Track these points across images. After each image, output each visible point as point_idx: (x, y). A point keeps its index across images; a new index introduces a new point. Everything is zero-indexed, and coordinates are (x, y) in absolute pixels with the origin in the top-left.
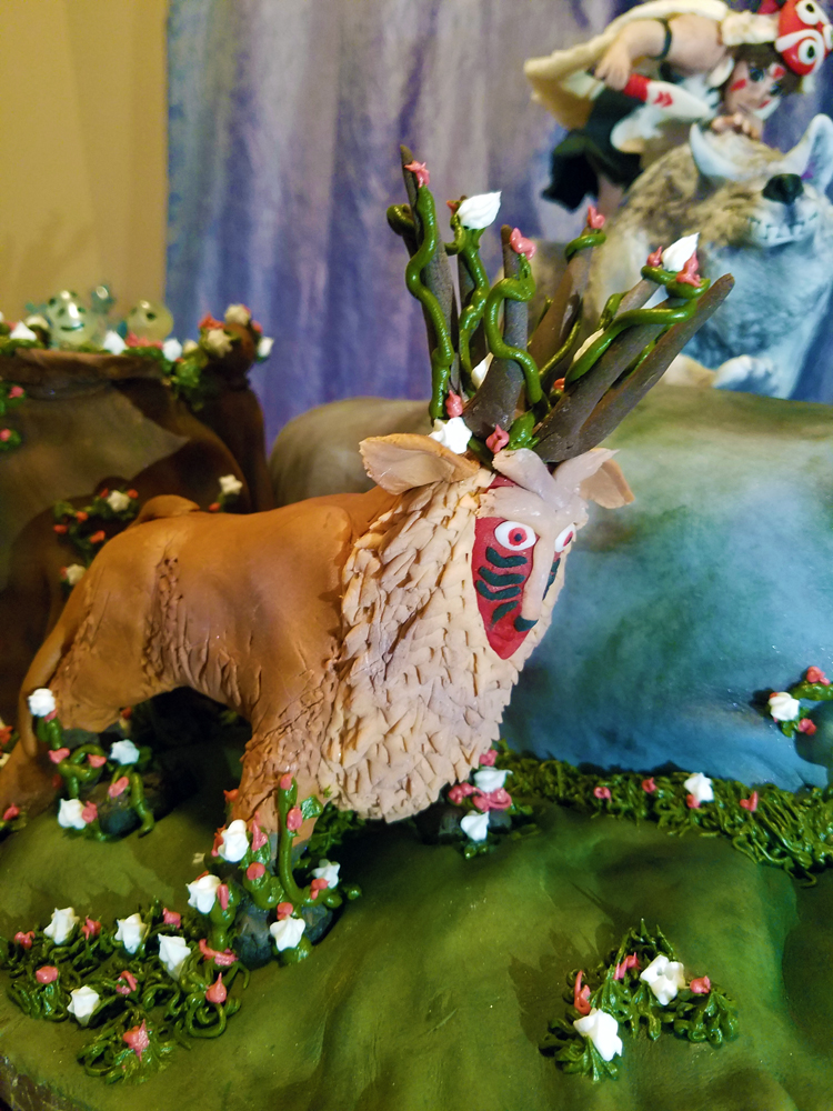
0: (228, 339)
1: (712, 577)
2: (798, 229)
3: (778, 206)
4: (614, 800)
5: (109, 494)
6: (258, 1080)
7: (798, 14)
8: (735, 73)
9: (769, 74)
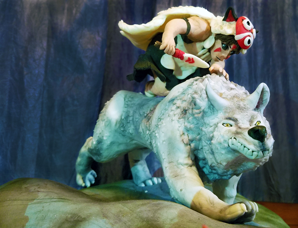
2: (266, 152)
7: (244, 26)
8: (216, 44)
9: (231, 48)
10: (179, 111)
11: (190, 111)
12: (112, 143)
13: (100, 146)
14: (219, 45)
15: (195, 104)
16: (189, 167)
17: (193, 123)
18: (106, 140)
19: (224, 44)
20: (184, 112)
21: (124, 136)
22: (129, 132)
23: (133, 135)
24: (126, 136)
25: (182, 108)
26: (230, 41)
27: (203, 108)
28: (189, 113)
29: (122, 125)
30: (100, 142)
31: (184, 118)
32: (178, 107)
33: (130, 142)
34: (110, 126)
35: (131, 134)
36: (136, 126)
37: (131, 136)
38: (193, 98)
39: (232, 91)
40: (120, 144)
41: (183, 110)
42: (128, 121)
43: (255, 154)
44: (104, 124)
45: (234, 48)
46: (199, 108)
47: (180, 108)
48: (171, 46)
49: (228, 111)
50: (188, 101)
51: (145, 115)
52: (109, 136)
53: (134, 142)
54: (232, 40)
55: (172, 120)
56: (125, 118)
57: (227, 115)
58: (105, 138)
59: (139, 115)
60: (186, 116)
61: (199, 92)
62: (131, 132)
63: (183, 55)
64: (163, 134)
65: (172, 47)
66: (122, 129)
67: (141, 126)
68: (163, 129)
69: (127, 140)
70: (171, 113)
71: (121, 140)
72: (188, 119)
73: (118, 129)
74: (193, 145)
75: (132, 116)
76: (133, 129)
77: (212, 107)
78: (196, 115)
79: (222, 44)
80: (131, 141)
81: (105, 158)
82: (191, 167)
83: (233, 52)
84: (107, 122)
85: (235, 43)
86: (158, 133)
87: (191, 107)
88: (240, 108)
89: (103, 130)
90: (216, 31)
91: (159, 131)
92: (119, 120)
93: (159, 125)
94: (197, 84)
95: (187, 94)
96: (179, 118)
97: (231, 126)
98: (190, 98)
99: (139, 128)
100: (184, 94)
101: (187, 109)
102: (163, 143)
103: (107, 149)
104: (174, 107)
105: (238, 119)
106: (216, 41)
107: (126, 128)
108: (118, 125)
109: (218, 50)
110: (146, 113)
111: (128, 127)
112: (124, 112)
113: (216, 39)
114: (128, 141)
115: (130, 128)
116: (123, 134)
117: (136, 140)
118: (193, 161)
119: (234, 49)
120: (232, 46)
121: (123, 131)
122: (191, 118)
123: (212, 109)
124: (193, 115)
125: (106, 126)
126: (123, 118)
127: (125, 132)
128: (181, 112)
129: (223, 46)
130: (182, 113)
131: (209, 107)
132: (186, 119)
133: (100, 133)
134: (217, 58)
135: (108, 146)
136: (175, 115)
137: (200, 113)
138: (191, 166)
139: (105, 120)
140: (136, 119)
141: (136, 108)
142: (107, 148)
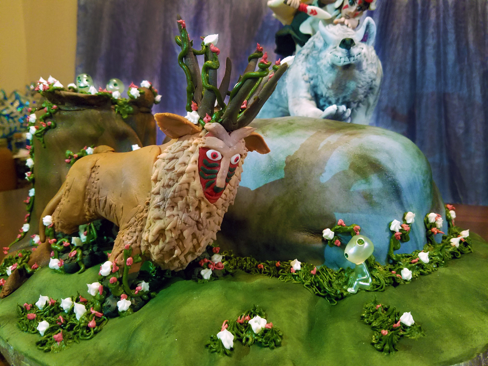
0: (138, 92)
1: (305, 185)
2: (352, 59)
3: (344, 50)
4: (264, 270)
5: (87, 148)
6: (100, 354)
14: (347, 2)
32: (303, 55)
43: (343, 59)
63: (307, 7)
74: (312, 82)
83: (360, 8)
129: (350, 2)
134: (346, 15)
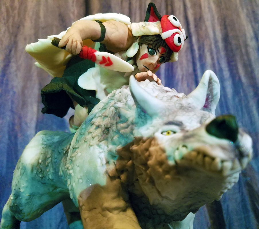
7: (170, 21)
8: (141, 50)
9: (159, 52)
10: (99, 131)
11: (114, 128)
12: (32, 196)
13: (18, 201)
14: (145, 51)
15: (120, 116)
16: (122, 213)
17: (120, 143)
18: (23, 192)
19: (150, 48)
20: (105, 132)
21: (44, 184)
22: (49, 179)
23: (54, 180)
24: (46, 184)
25: (103, 126)
26: (156, 42)
27: (130, 120)
28: (112, 130)
29: (39, 171)
30: (17, 196)
31: (106, 139)
33: (53, 190)
34: (26, 174)
35: (52, 180)
36: (55, 169)
37: (52, 183)
38: (117, 109)
39: (169, 93)
40: (42, 195)
41: (104, 129)
42: (47, 164)
44: (19, 173)
45: (162, 51)
46: (126, 120)
47: (100, 127)
48: (74, 40)
49: (167, 113)
50: (110, 116)
51: (65, 152)
52: (27, 187)
53: (58, 190)
54: (158, 41)
55: (90, 146)
56: (42, 161)
57: (166, 119)
58: (22, 190)
59: (58, 154)
60: (109, 135)
61: (124, 100)
62: (50, 177)
63: (95, 53)
64: (78, 169)
65: (76, 42)
66: (40, 176)
67: (60, 168)
68: (78, 162)
69: (49, 189)
70: (89, 137)
71: (42, 189)
72: (112, 139)
73: (35, 176)
75: (50, 157)
76: (53, 173)
77: (143, 114)
78: (122, 131)
79: (148, 48)
80: (55, 189)
81: (28, 215)
82: (125, 213)
83: (162, 58)
84: (22, 169)
85: (163, 45)
86: (72, 169)
87: (115, 122)
88: (183, 108)
89: (18, 180)
90: (138, 33)
91: (73, 166)
92: (36, 164)
93: (73, 157)
94: (120, 92)
95: (109, 107)
96: (100, 141)
97: (175, 132)
98: (112, 111)
99: (59, 171)
100: (105, 110)
101: (109, 126)
102: (78, 181)
103: (28, 203)
104: (92, 129)
105: (184, 122)
106: (141, 47)
107: (44, 173)
108: (35, 172)
109: (145, 56)
110: (66, 150)
111: (48, 172)
112: (42, 154)
113: (140, 44)
114: (51, 190)
115: (49, 173)
116: (42, 182)
117: (60, 188)
118: (126, 202)
119: (163, 53)
120: (160, 50)
121: (42, 178)
122: (116, 138)
123: (143, 117)
124: (118, 132)
125: (22, 175)
126: (40, 161)
127: (44, 178)
128: (102, 132)
129: (149, 50)
130: (104, 133)
131: (139, 116)
132: (110, 139)
133: (16, 185)
134: (144, 67)
135: (27, 200)
136: (93, 138)
137: (127, 127)
138: (124, 210)
139: (20, 168)
140: (54, 159)
141: (55, 147)
142: (26, 202)
